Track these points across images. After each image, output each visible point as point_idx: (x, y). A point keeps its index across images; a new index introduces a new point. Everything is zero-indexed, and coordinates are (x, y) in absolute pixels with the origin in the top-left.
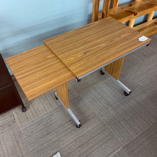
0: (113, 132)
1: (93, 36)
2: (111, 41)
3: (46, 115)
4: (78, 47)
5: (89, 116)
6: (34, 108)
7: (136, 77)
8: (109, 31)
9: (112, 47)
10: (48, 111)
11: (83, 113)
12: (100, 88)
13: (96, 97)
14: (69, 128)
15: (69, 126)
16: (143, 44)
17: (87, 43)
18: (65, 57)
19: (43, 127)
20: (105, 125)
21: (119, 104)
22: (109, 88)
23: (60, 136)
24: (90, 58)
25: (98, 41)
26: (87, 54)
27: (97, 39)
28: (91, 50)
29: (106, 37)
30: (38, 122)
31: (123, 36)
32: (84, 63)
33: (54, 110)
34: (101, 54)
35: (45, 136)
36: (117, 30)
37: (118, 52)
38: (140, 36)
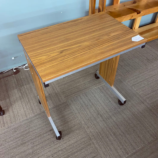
0: (99, 148)
1: (77, 32)
2: (97, 40)
3: (25, 122)
4: (55, 44)
5: (74, 126)
6: (13, 112)
7: (136, 84)
8: (98, 28)
9: (96, 47)
10: (28, 117)
11: (68, 122)
12: (92, 94)
13: (85, 104)
14: (48, 140)
15: (49, 137)
16: (136, 45)
17: (68, 40)
18: (36, 56)
19: (19, 135)
20: (90, 139)
21: (110, 114)
22: (102, 95)
23: (35, 148)
24: (66, 59)
25: (81, 38)
26: (64, 54)
27: (81, 36)
28: (70, 48)
29: (93, 35)
30: (15, 128)
31: (113, 34)
32: (56, 64)
33: (35, 116)
34: (81, 54)
35: (19, 146)
36: (108, 27)
37: (102, 53)
38: (134, 35)
